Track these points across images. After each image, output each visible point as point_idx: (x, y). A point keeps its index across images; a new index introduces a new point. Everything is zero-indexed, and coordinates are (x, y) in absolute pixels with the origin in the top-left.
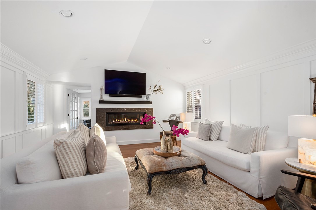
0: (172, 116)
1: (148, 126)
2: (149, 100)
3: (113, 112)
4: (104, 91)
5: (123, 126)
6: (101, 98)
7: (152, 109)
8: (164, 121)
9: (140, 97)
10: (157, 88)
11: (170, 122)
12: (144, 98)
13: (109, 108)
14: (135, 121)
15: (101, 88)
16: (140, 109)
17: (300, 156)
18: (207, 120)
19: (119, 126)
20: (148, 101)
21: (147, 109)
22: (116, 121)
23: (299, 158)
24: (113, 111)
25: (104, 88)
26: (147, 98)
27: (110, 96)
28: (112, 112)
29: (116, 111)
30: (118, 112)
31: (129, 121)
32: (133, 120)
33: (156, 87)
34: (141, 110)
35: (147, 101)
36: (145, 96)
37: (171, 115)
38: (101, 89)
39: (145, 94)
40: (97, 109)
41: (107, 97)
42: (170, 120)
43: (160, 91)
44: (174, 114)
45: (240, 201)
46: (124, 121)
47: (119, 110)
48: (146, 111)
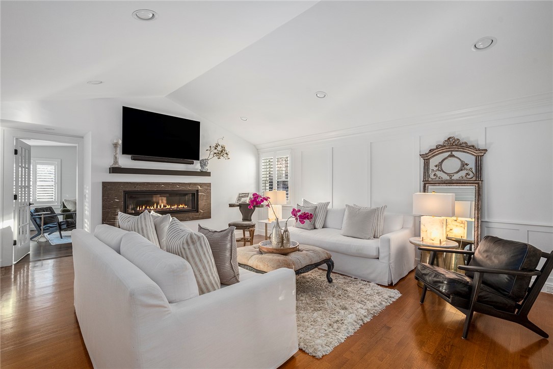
0: (242, 197)
1: (203, 214)
2: (206, 169)
4: (120, 149)
6: (116, 162)
7: (209, 185)
8: (231, 206)
9: (190, 164)
10: (219, 148)
11: (240, 206)
12: (196, 166)
13: (130, 183)
14: (180, 207)
15: (115, 141)
16: (190, 184)
17: (422, 235)
18: (305, 201)
20: (204, 171)
21: (201, 185)
22: (142, 208)
23: (421, 237)
24: (138, 189)
25: (120, 142)
27: (132, 159)
28: (136, 189)
29: (144, 189)
30: (147, 189)
31: (169, 207)
32: (176, 206)
33: (217, 147)
34: (191, 186)
35: (201, 171)
36: (199, 161)
37: (240, 194)
38: (116, 145)
39: (198, 159)
40: (105, 185)
41: (126, 161)
42: (240, 202)
43: (225, 155)
44: (246, 194)
45: (377, 291)
46: (159, 207)
47: (150, 186)
48: (199, 188)
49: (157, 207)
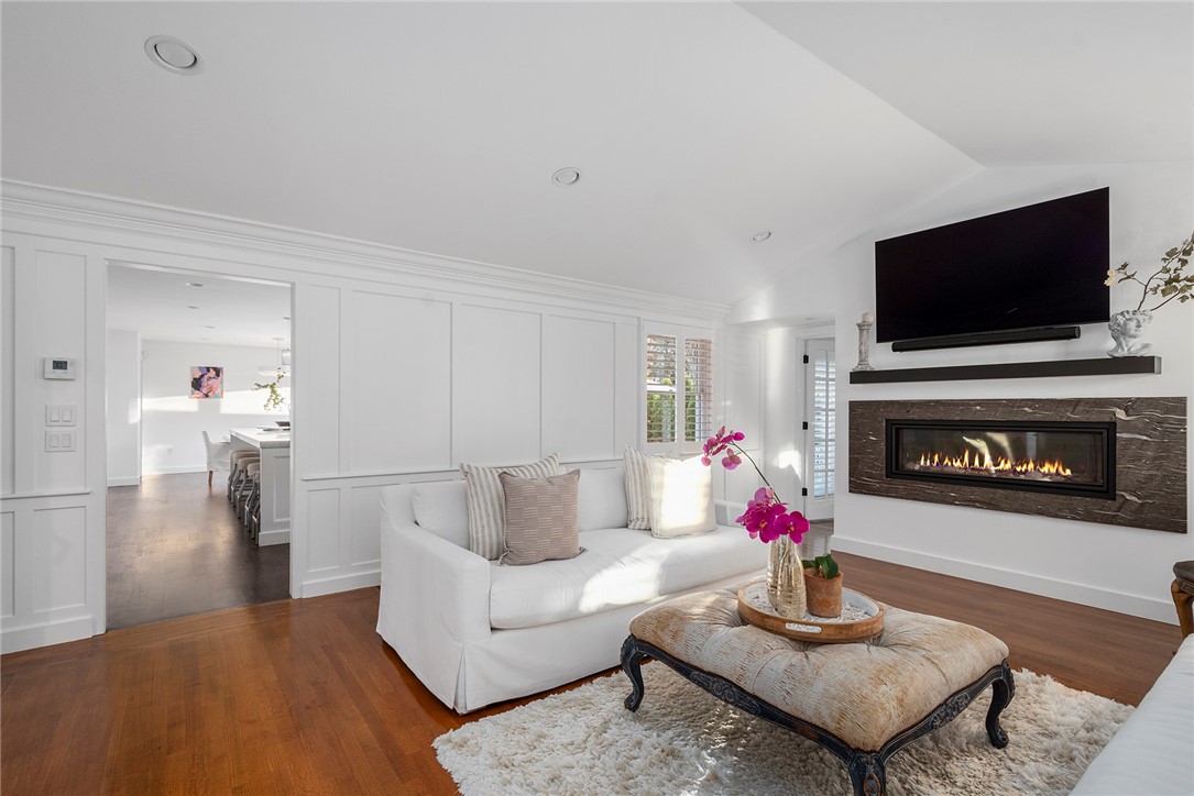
1: (1138, 511)
2: (1133, 347)
3: (916, 417)
4: (872, 332)
5: (967, 489)
6: (862, 361)
9: (1068, 337)
13: (898, 402)
14: (1043, 470)
15: (862, 319)
16: (1075, 403)
19: (942, 487)
21: (1128, 404)
22: (932, 461)
24: (914, 415)
25: (872, 319)
26: (1120, 334)
27: (894, 350)
28: (911, 417)
29: (929, 415)
30: (937, 417)
31: (1008, 466)
32: (1031, 466)
34: (1080, 408)
35: (1115, 358)
38: (861, 326)
39: (1103, 317)
40: (854, 406)
41: (885, 357)
46: (977, 463)
47: (942, 408)
48: (1121, 414)
49: (972, 462)
